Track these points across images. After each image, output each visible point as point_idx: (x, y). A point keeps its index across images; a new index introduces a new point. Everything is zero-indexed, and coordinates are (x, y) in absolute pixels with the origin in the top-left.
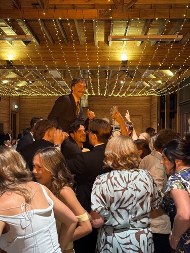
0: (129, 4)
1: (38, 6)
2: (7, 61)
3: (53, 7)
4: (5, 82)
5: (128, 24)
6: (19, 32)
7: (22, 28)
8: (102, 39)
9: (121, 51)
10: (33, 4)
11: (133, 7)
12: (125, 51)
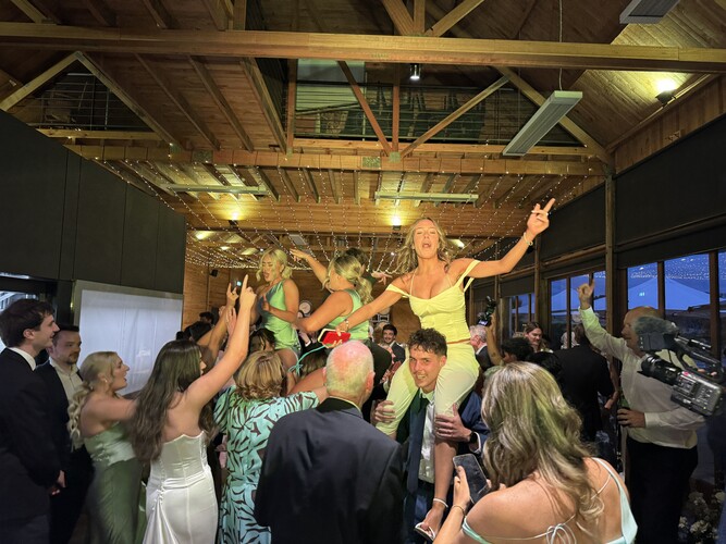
0: (405, 151)
1: (277, 149)
2: (230, 221)
3: (299, 150)
4: (224, 248)
5: (402, 177)
6: (249, 182)
7: (254, 176)
8: (367, 195)
9: (393, 213)
10: (270, 146)
11: (410, 155)
12: (398, 212)
